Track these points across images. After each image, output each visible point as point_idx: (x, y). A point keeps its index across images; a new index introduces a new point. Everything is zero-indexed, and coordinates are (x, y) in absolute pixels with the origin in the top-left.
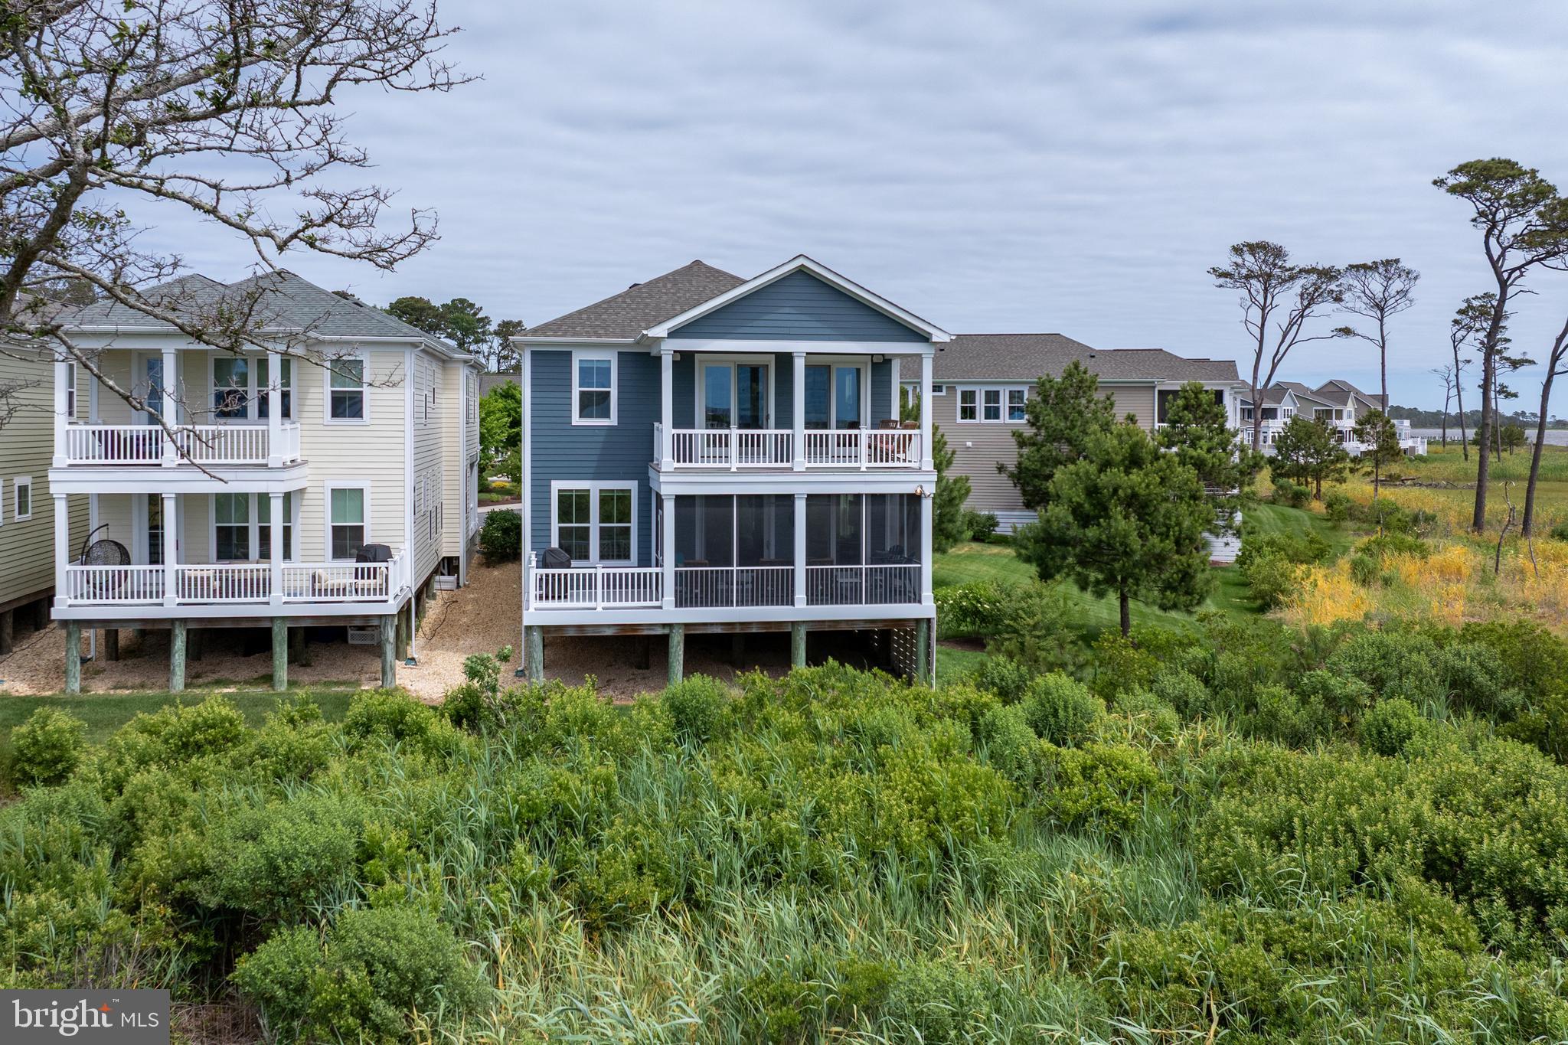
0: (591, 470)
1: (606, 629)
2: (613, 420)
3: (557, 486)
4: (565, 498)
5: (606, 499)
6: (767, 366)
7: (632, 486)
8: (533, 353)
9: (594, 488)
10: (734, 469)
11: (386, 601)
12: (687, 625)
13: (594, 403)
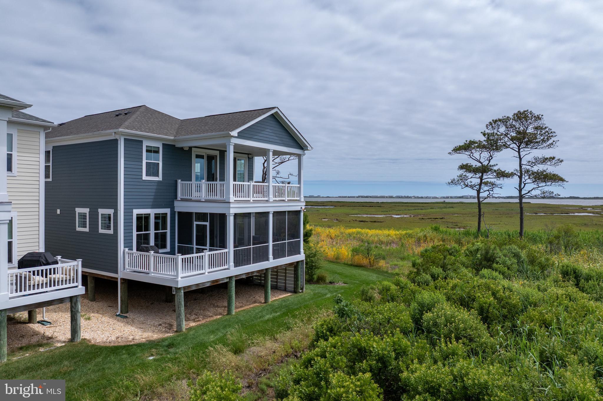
0: (151, 204)
1: (207, 284)
2: (160, 178)
3: (136, 212)
4: (139, 218)
5: (157, 217)
6: (216, 156)
7: (167, 211)
8: (125, 139)
9: (152, 212)
10: (252, 201)
11: (76, 287)
12: (236, 276)
13: (152, 169)
